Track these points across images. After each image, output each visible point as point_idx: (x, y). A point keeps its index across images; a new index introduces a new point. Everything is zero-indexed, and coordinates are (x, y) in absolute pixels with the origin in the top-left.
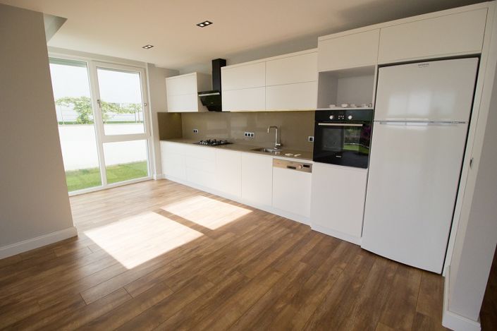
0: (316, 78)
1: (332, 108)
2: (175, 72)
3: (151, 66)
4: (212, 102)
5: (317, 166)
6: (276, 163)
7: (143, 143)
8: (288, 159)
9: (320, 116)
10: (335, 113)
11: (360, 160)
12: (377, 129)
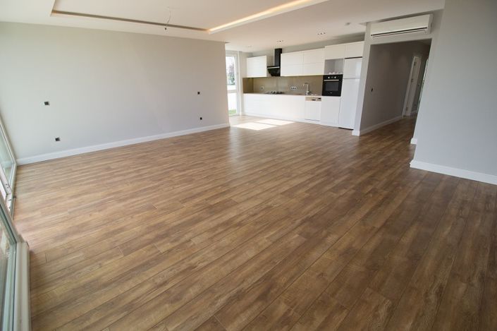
0: (324, 61)
1: (330, 74)
2: (251, 55)
3: (240, 52)
4: (274, 72)
5: (324, 98)
6: (307, 99)
7: (235, 94)
8: (312, 96)
9: (325, 77)
10: (330, 76)
11: (338, 93)
12: (344, 81)
